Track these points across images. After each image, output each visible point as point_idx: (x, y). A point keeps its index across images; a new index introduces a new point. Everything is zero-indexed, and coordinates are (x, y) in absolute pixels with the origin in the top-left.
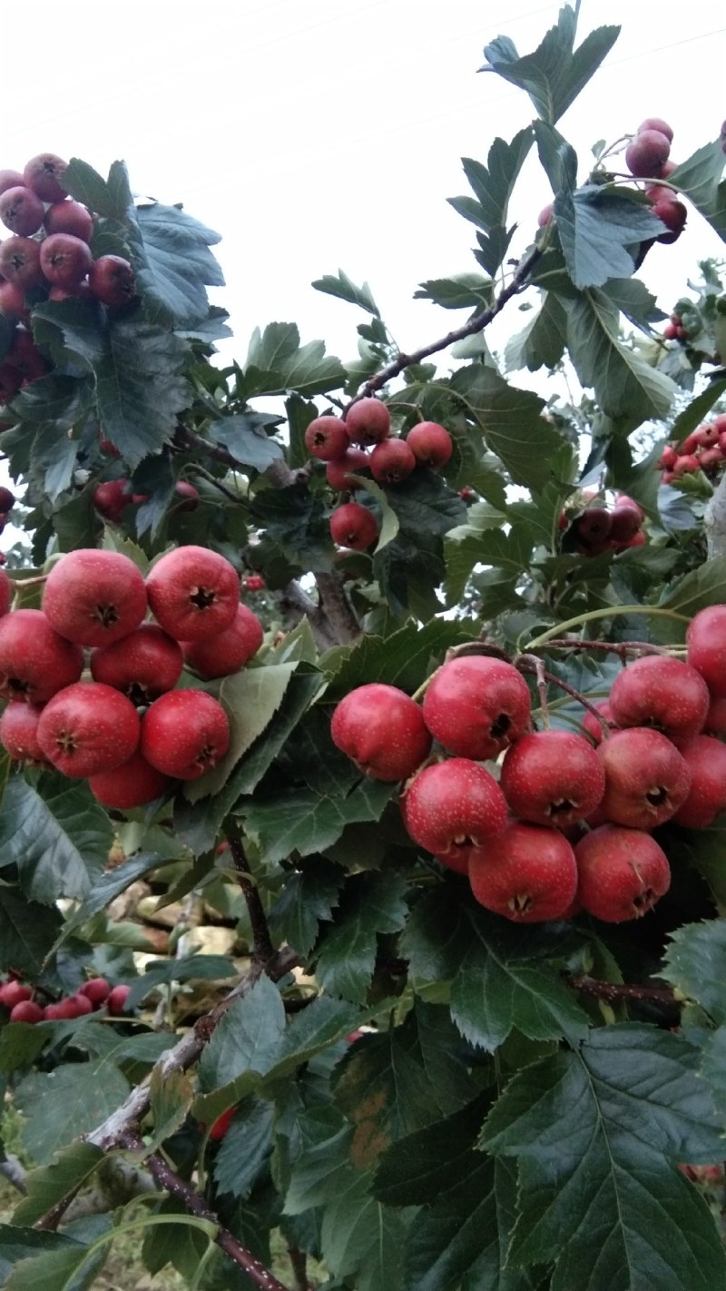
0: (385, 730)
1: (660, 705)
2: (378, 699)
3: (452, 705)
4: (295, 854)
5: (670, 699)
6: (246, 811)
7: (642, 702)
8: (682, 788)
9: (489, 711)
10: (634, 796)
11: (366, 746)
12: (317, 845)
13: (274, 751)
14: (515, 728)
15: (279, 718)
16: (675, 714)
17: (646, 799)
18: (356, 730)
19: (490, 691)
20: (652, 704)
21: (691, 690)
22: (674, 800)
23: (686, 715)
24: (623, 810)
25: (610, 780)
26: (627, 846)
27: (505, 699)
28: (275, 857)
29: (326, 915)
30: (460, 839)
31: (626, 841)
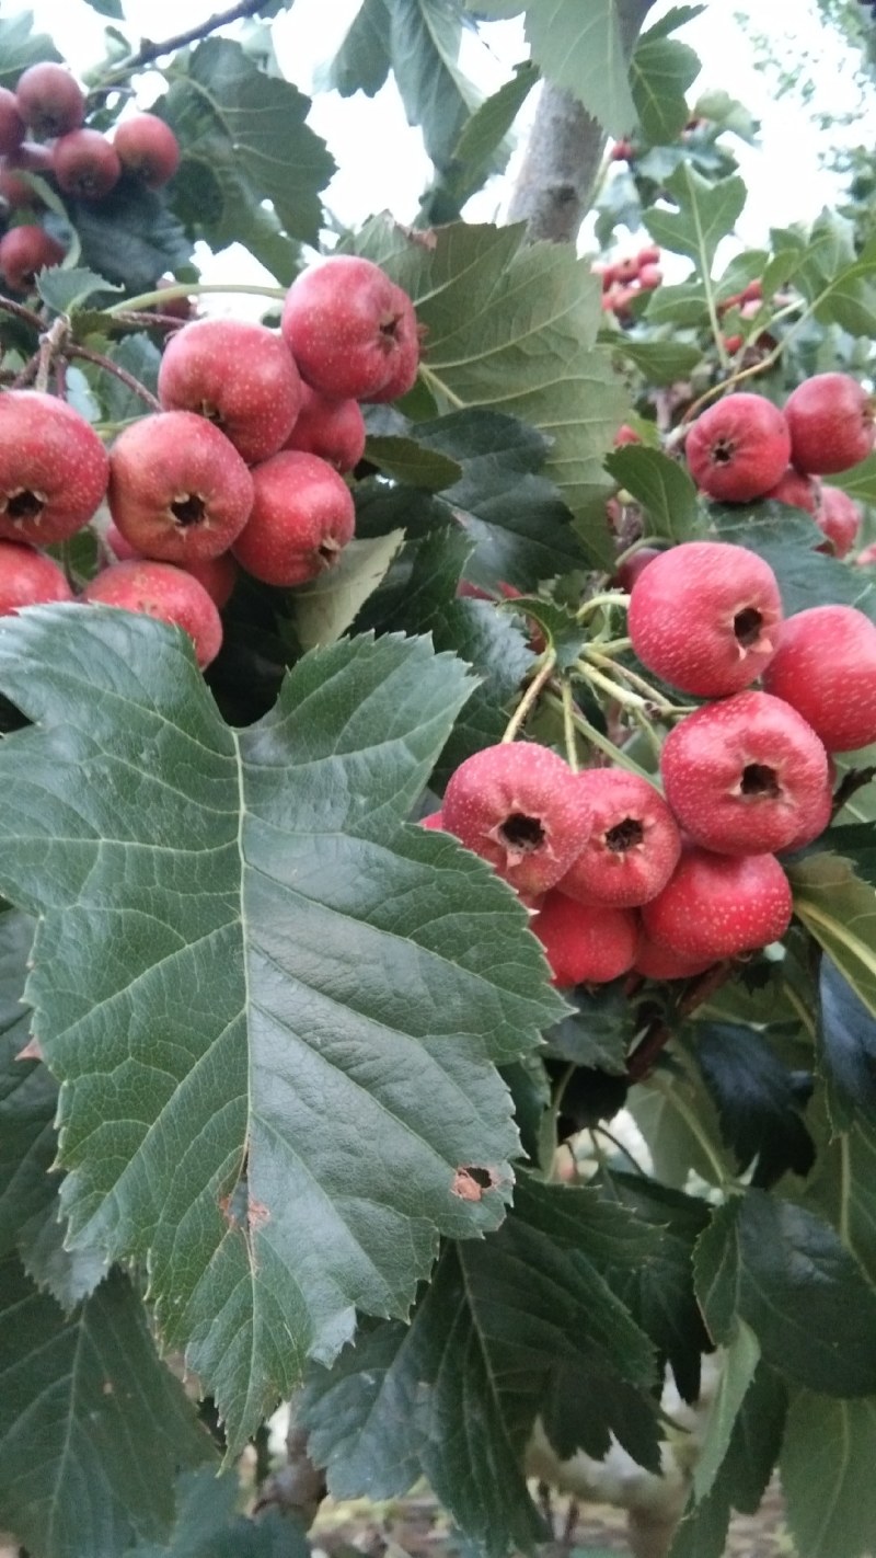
1: (212, 379)
5: (227, 374)
8: (233, 505)
10: (152, 504)
17: (169, 509)
20: (201, 376)
22: (217, 517)
23: (248, 397)
26: (143, 581)
31: (143, 575)
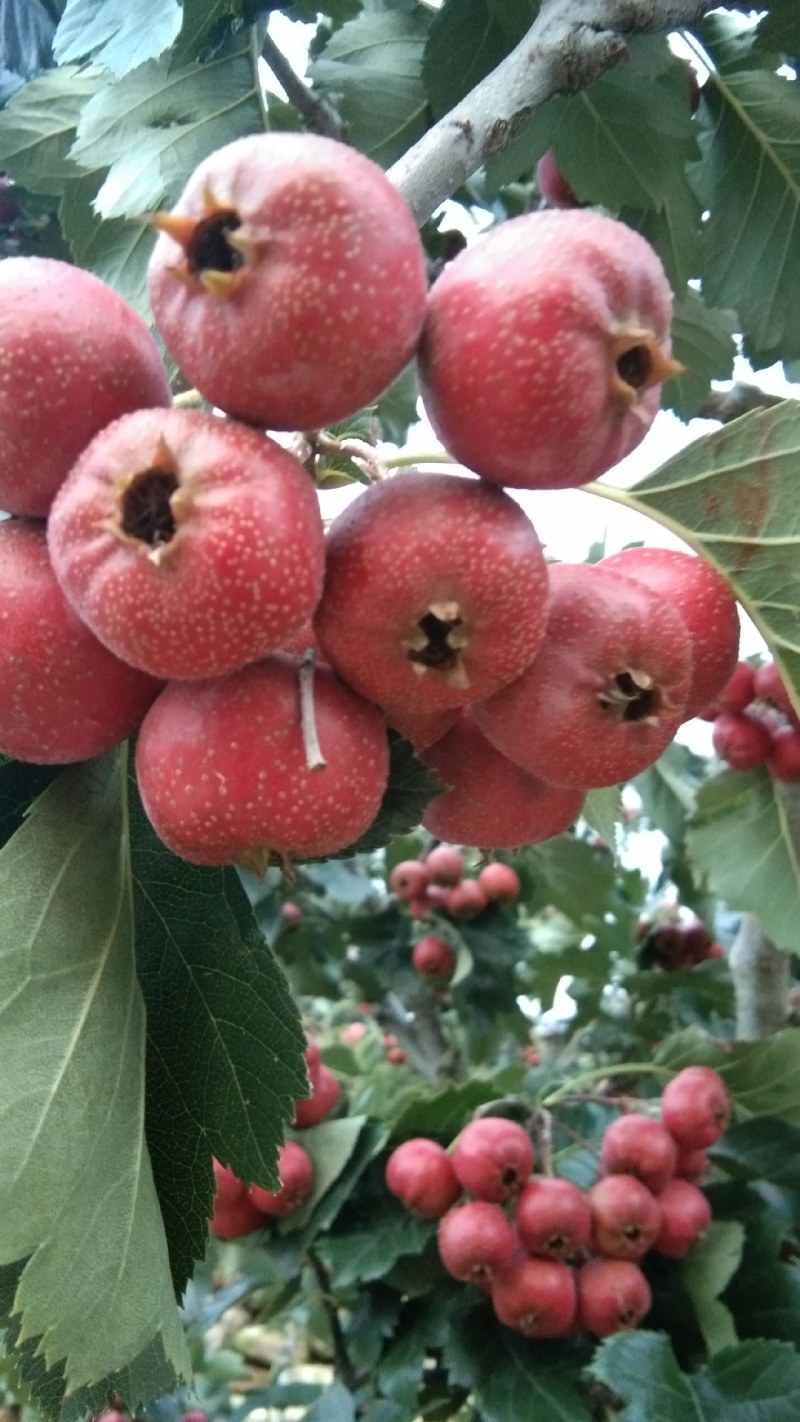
0: (426, 1179)
1: (635, 1157)
2: (420, 1152)
3: (471, 1161)
4: (358, 1280)
5: (641, 1151)
6: (323, 1243)
7: (622, 1155)
8: (652, 1225)
9: (500, 1166)
10: (614, 1233)
11: (411, 1191)
12: (376, 1272)
13: (345, 1193)
14: (520, 1178)
15: (350, 1165)
16: (647, 1164)
17: (624, 1235)
18: (403, 1179)
19: (500, 1149)
21: (661, 1145)
22: (648, 1234)
24: (608, 1244)
25: (595, 1221)
26: (612, 1274)
27: (511, 1155)
28: (344, 1280)
29: (388, 1332)
30: (476, 1268)
